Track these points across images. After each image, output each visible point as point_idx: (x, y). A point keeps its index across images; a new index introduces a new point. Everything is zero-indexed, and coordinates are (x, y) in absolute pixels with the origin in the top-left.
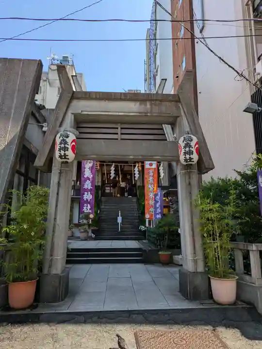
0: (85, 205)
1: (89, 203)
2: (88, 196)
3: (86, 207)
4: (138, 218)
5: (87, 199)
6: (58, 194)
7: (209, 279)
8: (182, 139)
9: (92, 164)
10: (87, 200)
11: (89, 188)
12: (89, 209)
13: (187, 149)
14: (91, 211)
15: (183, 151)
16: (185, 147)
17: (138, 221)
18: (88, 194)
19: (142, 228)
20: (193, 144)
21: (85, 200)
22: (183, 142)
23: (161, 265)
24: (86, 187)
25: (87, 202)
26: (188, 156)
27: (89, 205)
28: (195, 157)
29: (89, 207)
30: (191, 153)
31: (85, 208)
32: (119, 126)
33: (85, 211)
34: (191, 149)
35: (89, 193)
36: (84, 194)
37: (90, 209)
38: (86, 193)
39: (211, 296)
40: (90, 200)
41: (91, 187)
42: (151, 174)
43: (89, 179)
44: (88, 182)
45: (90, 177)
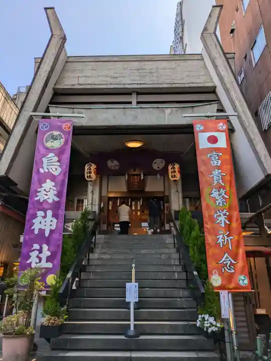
0: (36, 246)
1: (48, 241)
2: (44, 222)
3: (37, 253)
4: (184, 284)
5: (40, 230)
9: (62, 141)
10: (42, 231)
11: (50, 201)
12: (44, 260)
14: (50, 265)
17: (186, 293)
18: (45, 217)
19: (209, 323)
21: (36, 232)
24: (41, 196)
25: (41, 238)
27: (45, 247)
29: (46, 253)
31: (34, 255)
32: (134, 99)
33: (33, 265)
35: (49, 213)
36: (35, 216)
37: (49, 259)
38: (40, 213)
40: (52, 231)
41: (57, 199)
42: (216, 162)
43: (53, 178)
44: (49, 184)
45: (56, 173)
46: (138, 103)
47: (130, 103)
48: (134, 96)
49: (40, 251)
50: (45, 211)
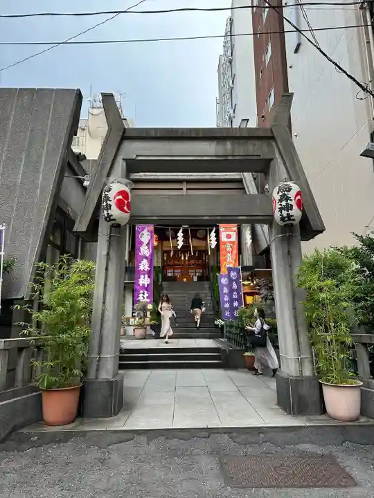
0: (141, 292)
1: (147, 289)
2: (144, 280)
4: (212, 309)
5: (143, 284)
6: (107, 269)
7: (321, 385)
8: (277, 189)
11: (146, 270)
13: (284, 203)
14: (148, 300)
15: (278, 206)
16: (281, 201)
18: (144, 278)
19: (219, 322)
20: (292, 194)
21: (141, 285)
22: (278, 193)
23: (246, 370)
24: (141, 268)
25: (143, 288)
26: (285, 213)
27: (146, 292)
28: (296, 212)
29: (146, 295)
30: (289, 207)
31: (141, 295)
32: (184, 186)
33: (141, 300)
34: (289, 202)
35: (146, 276)
36: (139, 278)
37: (147, 298)
38: (142, 276)
39: (323, 410)
40: (148, 285)
41: (149, 269)
42: (229, 249)
43: (146, 258)
44: (145, 262)
45: (148, 255)
46: (187, 189)
47: (182, 189)
48: (185, 184)
49: (144, 294)
50: (144, 275)
